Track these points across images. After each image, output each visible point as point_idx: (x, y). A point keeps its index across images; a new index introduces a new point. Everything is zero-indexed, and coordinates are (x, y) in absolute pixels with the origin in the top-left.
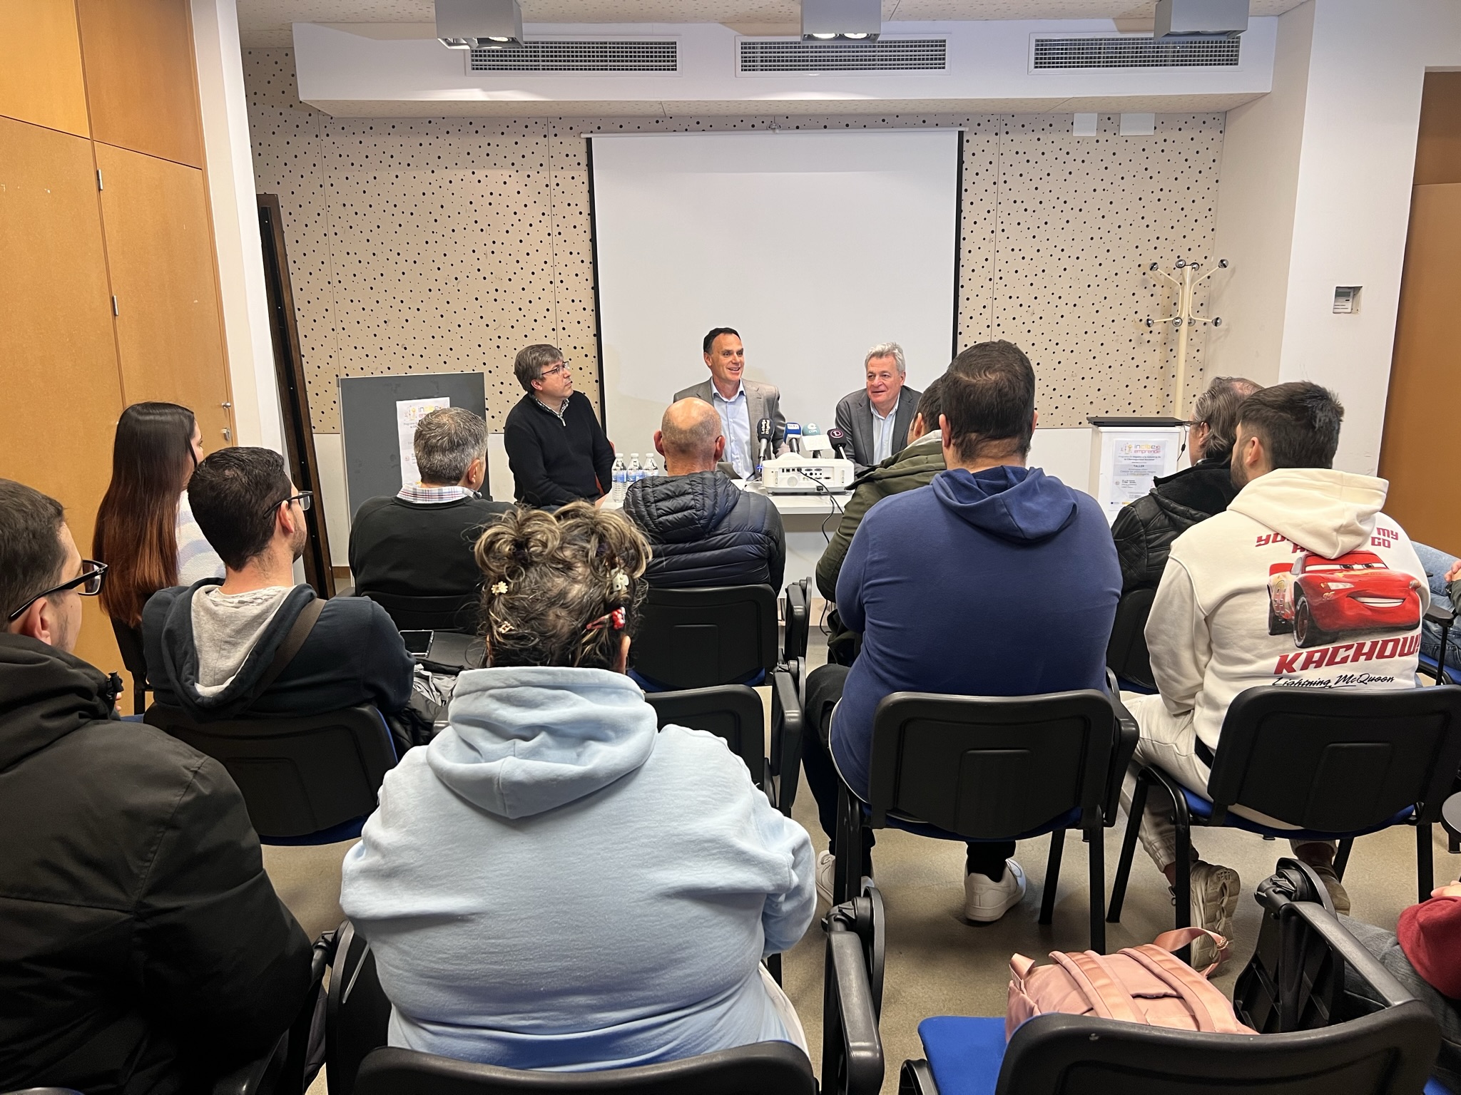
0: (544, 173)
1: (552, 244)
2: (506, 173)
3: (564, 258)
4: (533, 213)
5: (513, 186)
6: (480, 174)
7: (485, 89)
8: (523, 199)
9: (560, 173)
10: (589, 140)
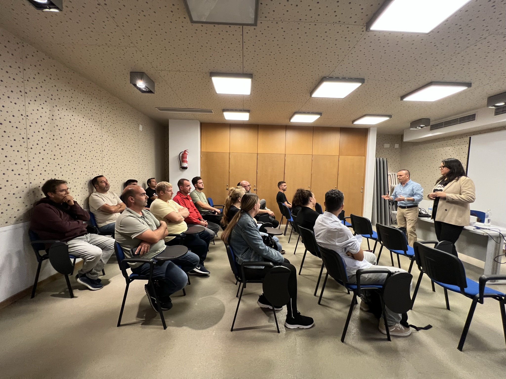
0: (458, 146)
2: (450, 147)
5: (451, 150)
7: (432, 134)
9: (462, 146)
10: (470, 138)
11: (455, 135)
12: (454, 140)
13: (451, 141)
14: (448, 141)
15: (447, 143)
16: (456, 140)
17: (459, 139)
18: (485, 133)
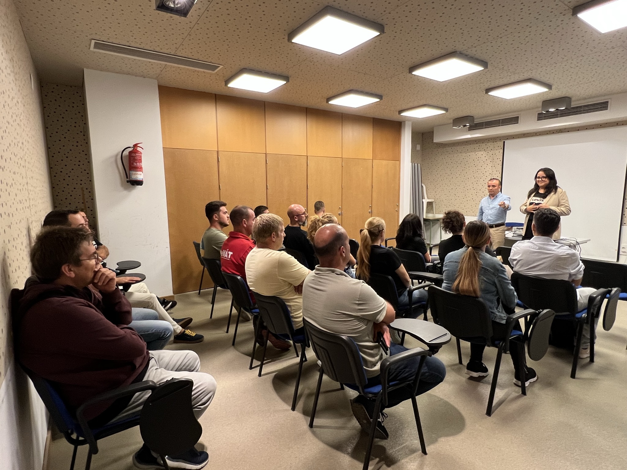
0: (492, 151)
1: (492, 169)
2: (483, 152)
3: (495, 172)
4: (489, 161)
5: (484, 155)
6: (476, 153)
7: (471, 135)
8: (486, 158)
9: (496, 151)
10: (504, 142)
11: (488, 139)
12: (488, 144)
13: (484, 144)
14: (480, 145)
15: (480, 147)
16: (489, 144)
17: (492, 143)
18: (519, 138)
